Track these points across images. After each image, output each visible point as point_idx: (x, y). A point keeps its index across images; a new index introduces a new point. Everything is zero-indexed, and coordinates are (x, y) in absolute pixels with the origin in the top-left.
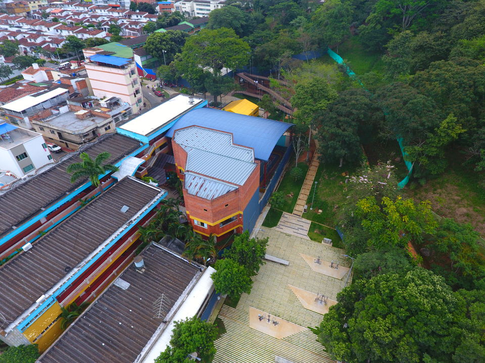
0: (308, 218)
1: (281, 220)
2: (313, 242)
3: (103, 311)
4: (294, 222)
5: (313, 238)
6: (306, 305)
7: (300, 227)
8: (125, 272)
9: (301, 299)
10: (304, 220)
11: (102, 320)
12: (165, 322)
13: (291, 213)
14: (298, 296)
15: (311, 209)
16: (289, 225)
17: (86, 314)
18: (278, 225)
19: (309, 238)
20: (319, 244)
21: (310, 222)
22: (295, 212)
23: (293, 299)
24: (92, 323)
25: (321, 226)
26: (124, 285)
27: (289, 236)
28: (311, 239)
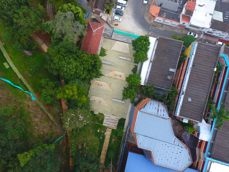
0: (104, 126)
1: (117, 123)
2: (102, 113)
3: (173, 60)
4: (111, 124)
5: (102, 115)
6: (105, 83)
7: (108, 121)
8: (174, 75)
9: (107, 85)
10: (106, 125)
11: (172, 57)
12: (151, 62)
13: (112, 129)
14: (108, 86)
15: (103, 132)
16: (113, 121)
17: (178, 57)
18: (118, 121)
19: (104, 114)
20: (100, 112)
21: (104, 125)
22: (111, 130)
23: (110, 85)
24: (174, 55)
25: (99, 122)
26: (171, 70)
27: (113, 115)
28: (103, 114)
